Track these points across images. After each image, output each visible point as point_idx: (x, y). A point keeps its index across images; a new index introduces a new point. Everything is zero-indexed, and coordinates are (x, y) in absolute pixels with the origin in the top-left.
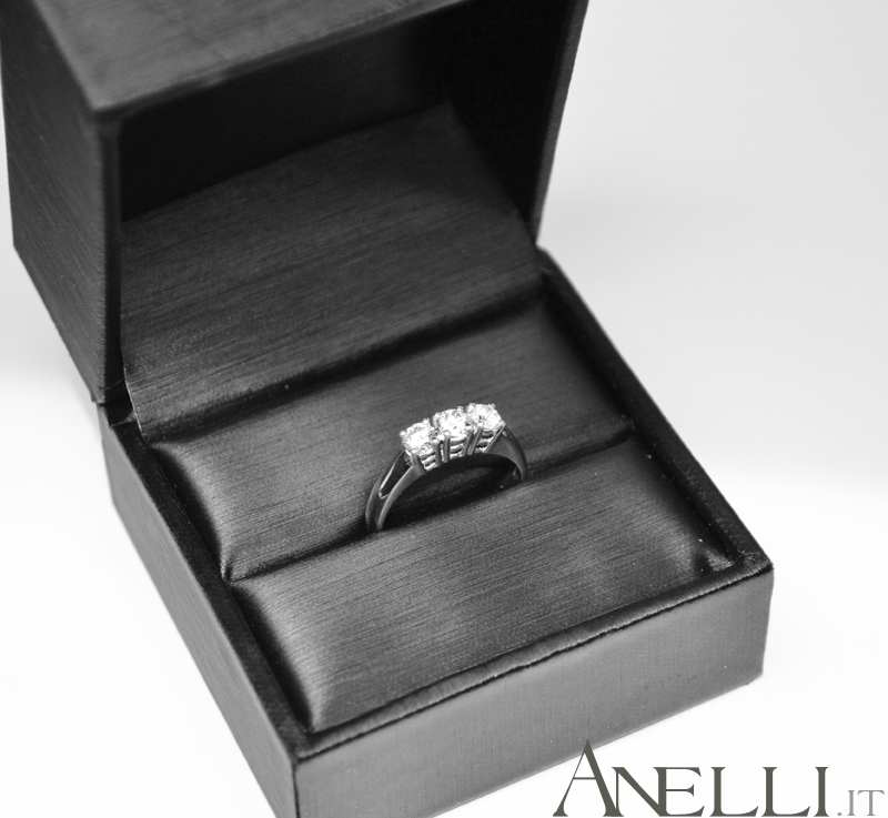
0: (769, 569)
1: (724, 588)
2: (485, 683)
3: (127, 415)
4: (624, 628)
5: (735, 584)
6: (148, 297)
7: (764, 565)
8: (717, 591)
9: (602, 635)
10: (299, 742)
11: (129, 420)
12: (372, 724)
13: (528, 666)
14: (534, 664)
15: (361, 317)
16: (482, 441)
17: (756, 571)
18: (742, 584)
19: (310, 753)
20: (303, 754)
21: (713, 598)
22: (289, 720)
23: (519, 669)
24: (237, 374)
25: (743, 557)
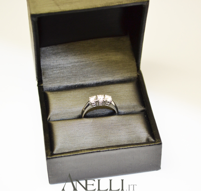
0: (161, 144)
1: (149, 145)
2: (91, 152)
3: (41, 84)
4: (125, 148)
5: (152, 145)
6: (51, 61)
7: (160, 143)
8: (147, 146)
9: (120, 149)
10: (49, 155)
11: (41, 85)
12: (65, 155)
13: (101, 151)
14: (103, 151)
15: (95, 75)
16: (107, 103)
17: (157, 143)
18: (154, 145)
19: (50, 157)
20: (49, 157)
21: (147, 147)
22: (49, 150)
23: (100, 151)
24: (66, 81)
25: (156, 140)
